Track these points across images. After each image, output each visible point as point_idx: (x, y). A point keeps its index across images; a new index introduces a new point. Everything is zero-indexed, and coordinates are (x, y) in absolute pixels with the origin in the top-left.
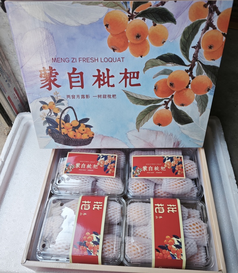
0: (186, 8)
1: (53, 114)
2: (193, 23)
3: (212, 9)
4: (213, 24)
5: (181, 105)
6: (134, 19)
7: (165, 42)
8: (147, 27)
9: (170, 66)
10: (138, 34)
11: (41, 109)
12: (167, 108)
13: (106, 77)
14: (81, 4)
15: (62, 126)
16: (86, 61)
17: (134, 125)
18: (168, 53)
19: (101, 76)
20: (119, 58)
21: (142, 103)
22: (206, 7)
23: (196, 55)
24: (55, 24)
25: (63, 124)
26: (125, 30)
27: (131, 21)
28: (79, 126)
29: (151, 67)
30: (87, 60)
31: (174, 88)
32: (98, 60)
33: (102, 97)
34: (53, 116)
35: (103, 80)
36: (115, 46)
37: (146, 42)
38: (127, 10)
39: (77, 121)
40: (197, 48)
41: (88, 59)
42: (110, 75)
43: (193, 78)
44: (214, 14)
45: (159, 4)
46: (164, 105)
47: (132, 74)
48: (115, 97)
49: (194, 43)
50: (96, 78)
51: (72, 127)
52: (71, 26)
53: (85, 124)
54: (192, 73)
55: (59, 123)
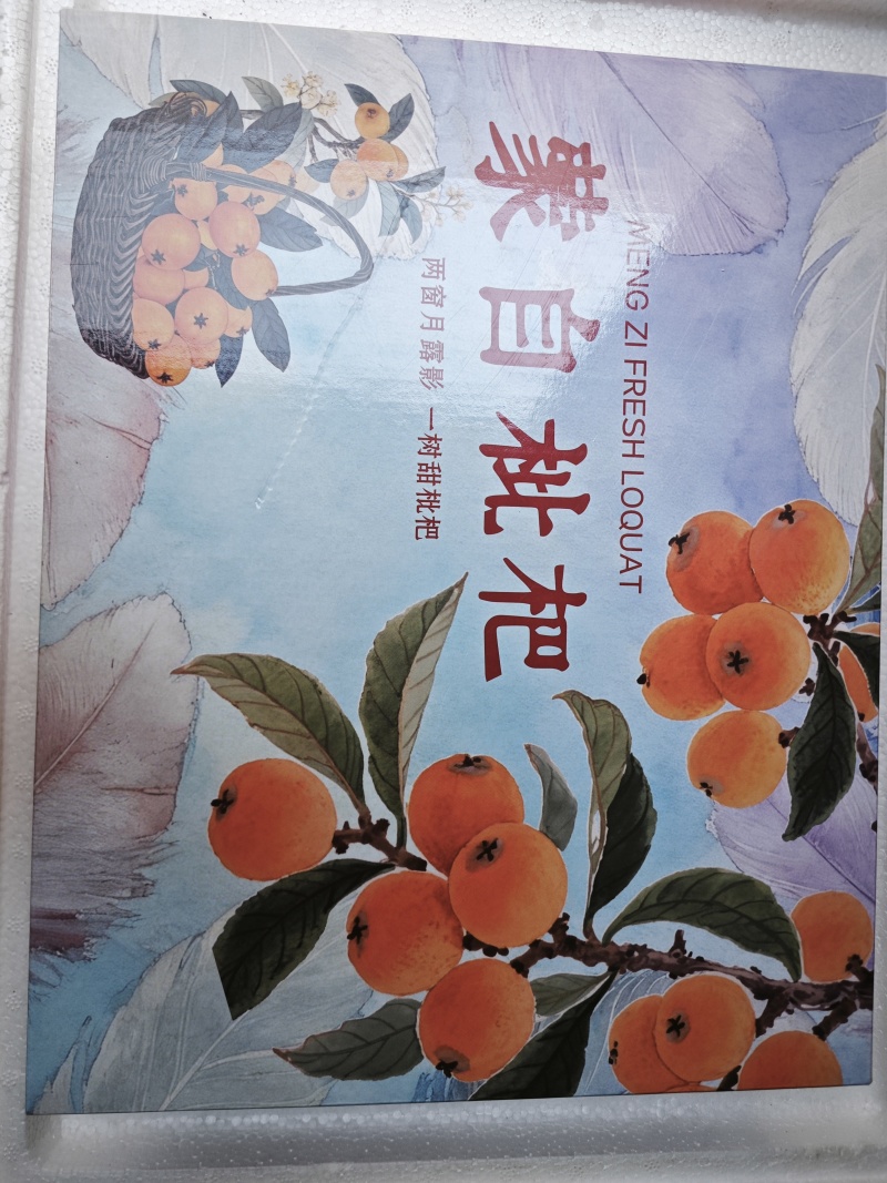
0: (850, 877)
1: (325, 153)
2: (787, 920)
3: (840, 999)
4: (779, 1015)
5: (357, 920)
6: (811, 642)
7: (709, 794)
8: (775, 705)
9: (588, 829)
10: (746, 660)
11: (361, 95)
12: (341, 842)
13: (542, 489)
14: (877, 408)
15: (236, 193)
16: (631, 396)
17: (226, 642)
18: (655, 812)
19: (551, 465)
20: (640, 565)
21: (376, 687)
22: (849, 968)
23: (640, 958)
24: (802, 273)
25: (251, 201)
26: (764, 600)
27: (803, 630)
28: (235, 298)
29: (587, 730)
30: (635, 402)
31: (467, 868)
32: (634, 455)
33: (429, 460)
34: (312, 150)
35: (525, 475)
36: (697, 550)
37: (712, 701)
38: (846, 611)
39: (270, 292)
40: (674, 961)
41: (639, 406)
42: (551, 513)
43: (521, 966)
44: (822, 1009)
45: (867, 754)
46: (364, 818)
47: (557, 632)
48: (422, 533)
49: (701, 942)
50: (540, 438)
51: (229, 250)
52: (793, 348)
53: (249, 341)
54: (549, 952)
55: (257, 174)
